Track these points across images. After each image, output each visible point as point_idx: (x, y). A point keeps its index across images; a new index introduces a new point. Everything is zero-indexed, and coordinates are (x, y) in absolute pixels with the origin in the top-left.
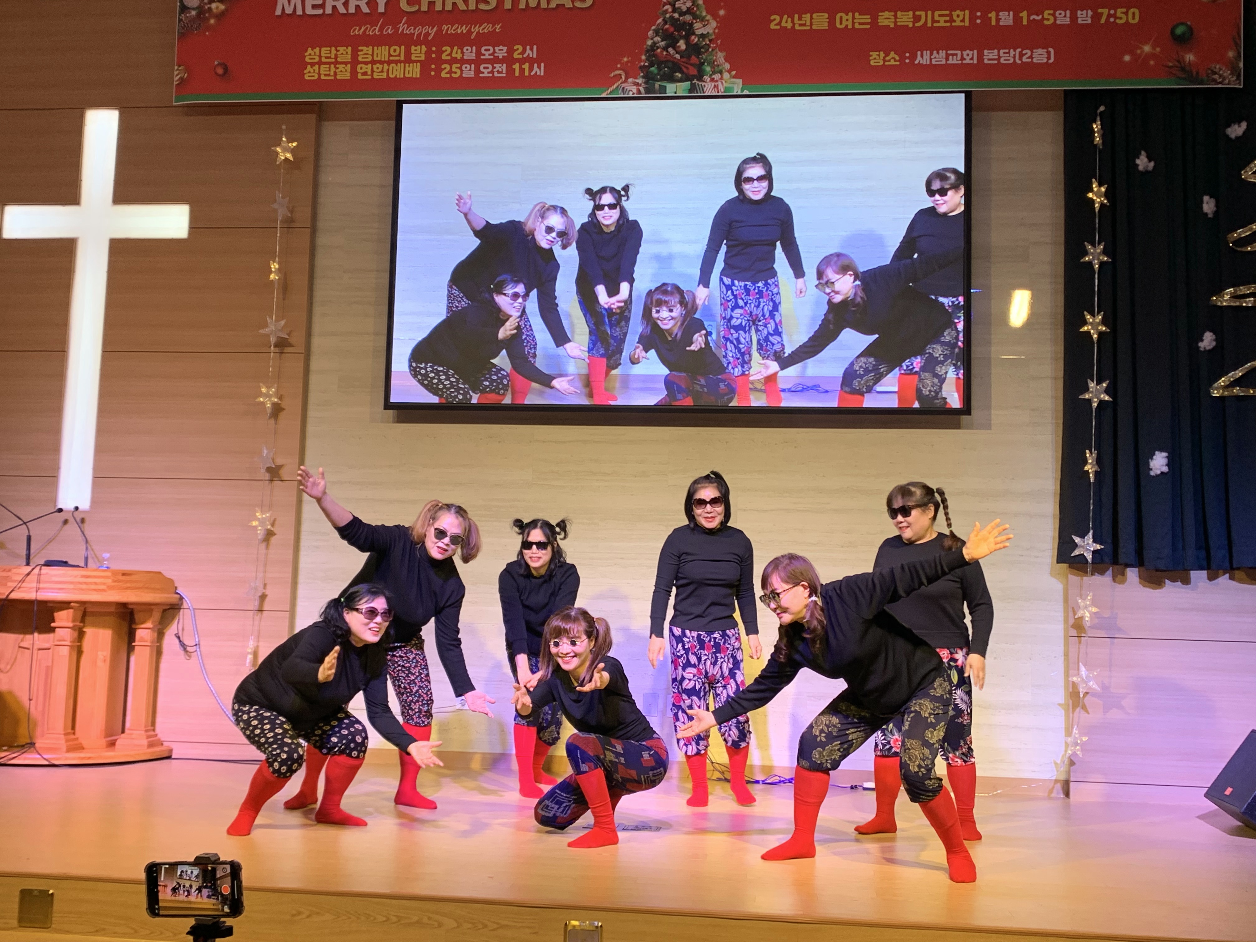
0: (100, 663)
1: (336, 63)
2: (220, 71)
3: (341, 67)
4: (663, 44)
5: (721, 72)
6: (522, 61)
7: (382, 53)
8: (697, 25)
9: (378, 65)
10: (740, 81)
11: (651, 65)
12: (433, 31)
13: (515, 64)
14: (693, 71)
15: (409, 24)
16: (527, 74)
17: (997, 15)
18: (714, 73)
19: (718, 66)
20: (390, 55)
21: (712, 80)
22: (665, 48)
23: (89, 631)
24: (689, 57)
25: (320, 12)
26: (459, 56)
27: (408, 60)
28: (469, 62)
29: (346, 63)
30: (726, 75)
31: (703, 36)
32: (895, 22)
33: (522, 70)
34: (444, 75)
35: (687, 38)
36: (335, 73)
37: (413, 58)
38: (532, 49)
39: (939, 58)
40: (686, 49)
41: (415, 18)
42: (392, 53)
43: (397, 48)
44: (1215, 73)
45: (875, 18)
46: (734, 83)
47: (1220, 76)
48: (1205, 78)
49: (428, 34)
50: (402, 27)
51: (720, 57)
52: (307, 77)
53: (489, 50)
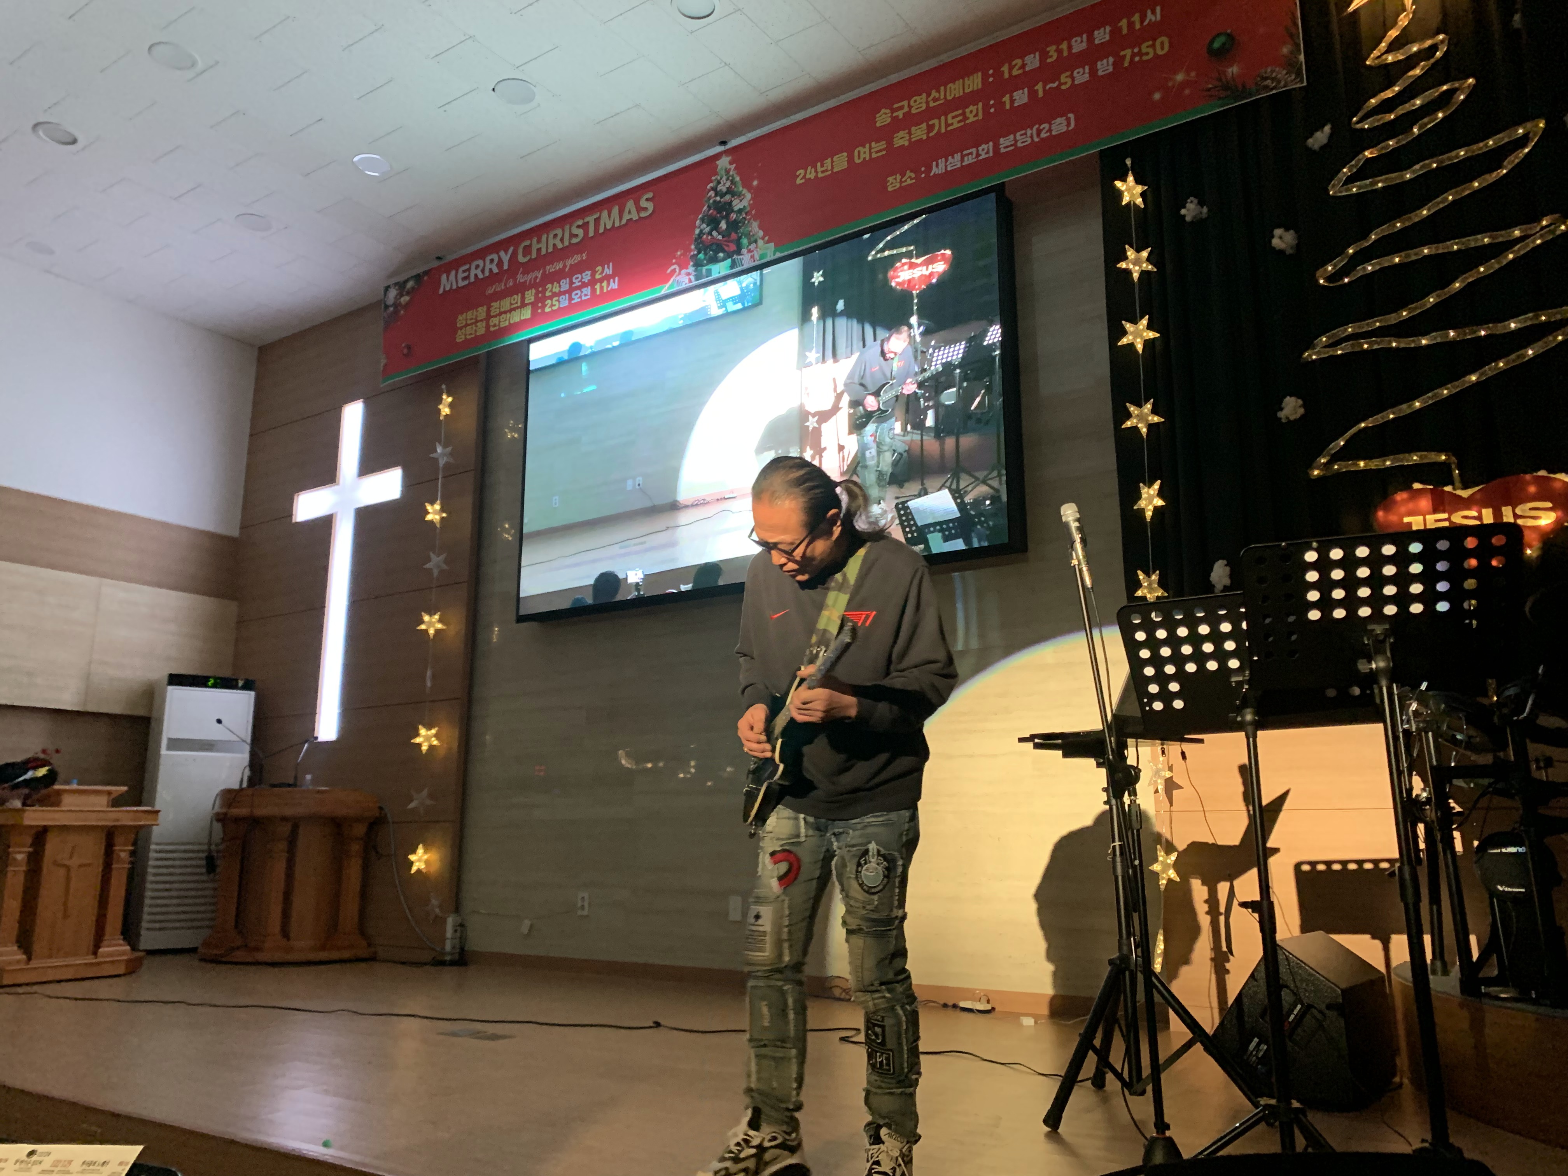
1: (477, 321)
2: (405, 351)
3: (479, 324)
4: (707, 229)
5: (756, 242)
6: (601, 281)
7: (506, 304)
8: (734, 203)
9: (504, 316)
10: (772, 245)
11: (699, 253)
12: (539, 274)
13: (596, 284)
14: (733, 247)
15: (524, 273)
16: (605, 290)
17: (1011, 98)
18: (750, 243)
19: (753, 235)
20: (511, 304)
21: (749, 251)
22: (710, 233)
24: (729, 235)
25: (466, 282)
26: (556, 290)
27: (523, 305)
28: (564, 293)
29: (481, 321)
30: (760, 242)
31: (740, 211)
32: (910, 140)
33: (602, 288)
34: (547, 310)
35: (727, 217)
36: (476, 331)
37: (527, 302)
38: (608, 268)
39: (955, 162)
40: (726, 229)
41: (528, 267)
42: (513, 302)
43: (515, 296)
44: (1266, 78)
45: (890, 143)
46: (767, 249)
47: (1273, 79)
48: (1254, 89)
49: (536, 277)
50: (520, 278)
51: (755, 225)
52: (458, 340)
53: (577, 278)
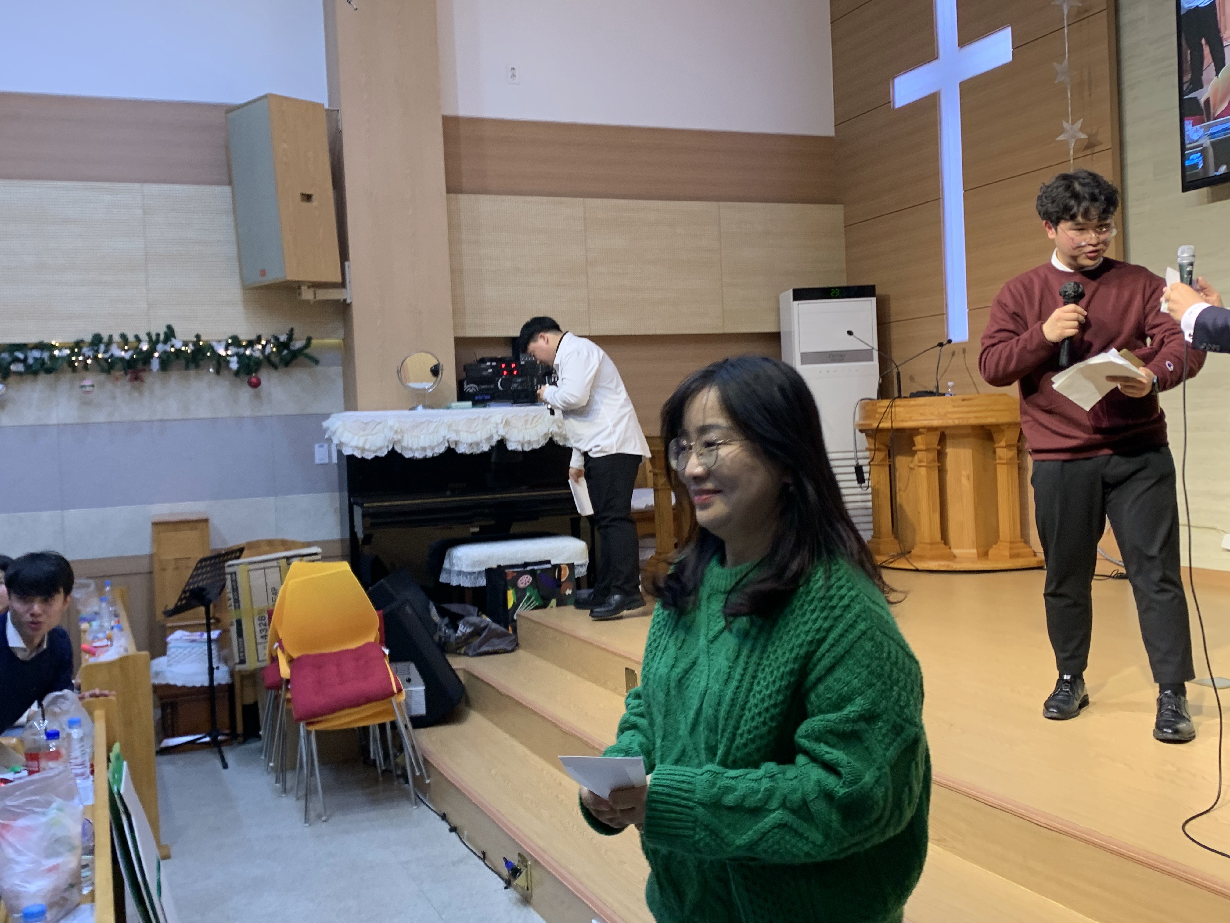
0: (964, 481)
23: (950, 451)
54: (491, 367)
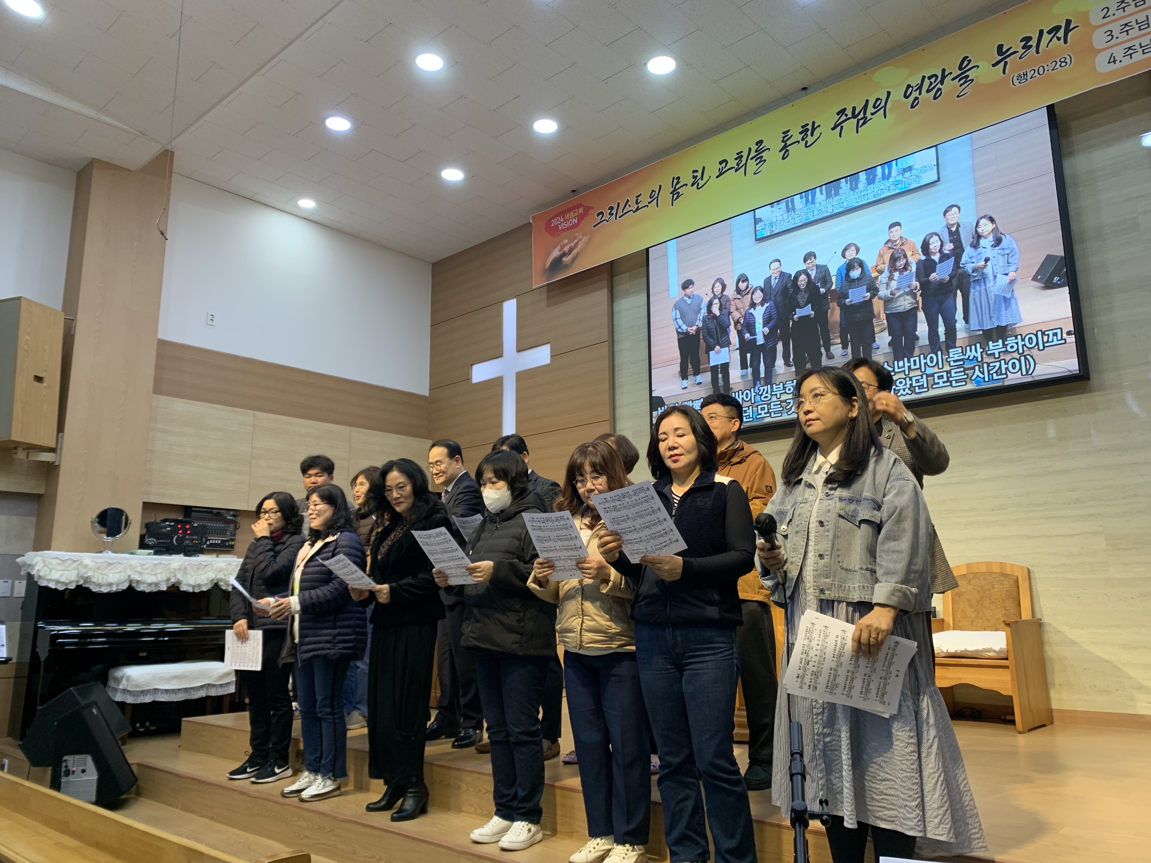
54: (170, 526)
